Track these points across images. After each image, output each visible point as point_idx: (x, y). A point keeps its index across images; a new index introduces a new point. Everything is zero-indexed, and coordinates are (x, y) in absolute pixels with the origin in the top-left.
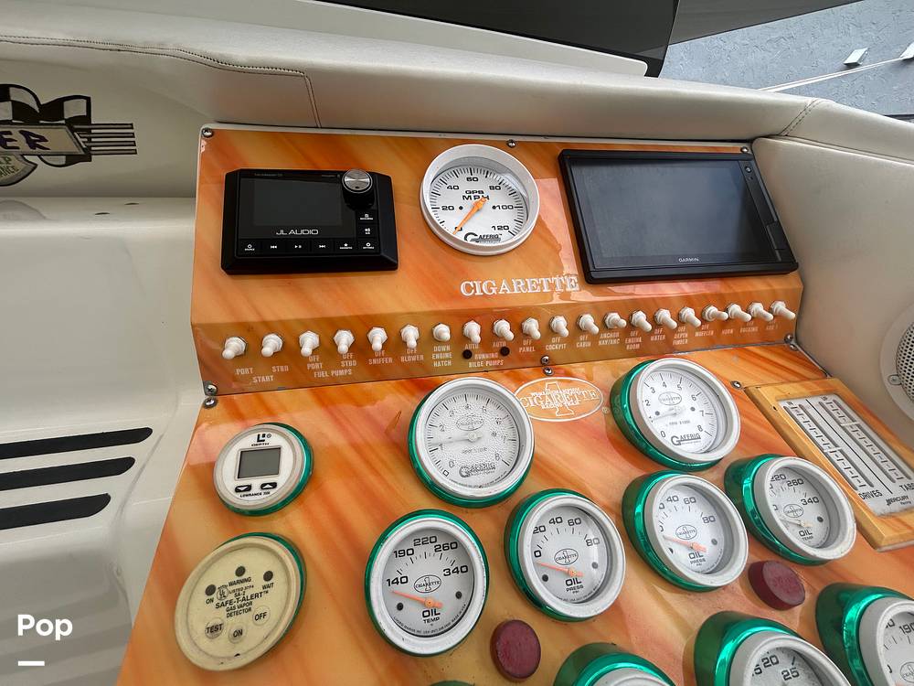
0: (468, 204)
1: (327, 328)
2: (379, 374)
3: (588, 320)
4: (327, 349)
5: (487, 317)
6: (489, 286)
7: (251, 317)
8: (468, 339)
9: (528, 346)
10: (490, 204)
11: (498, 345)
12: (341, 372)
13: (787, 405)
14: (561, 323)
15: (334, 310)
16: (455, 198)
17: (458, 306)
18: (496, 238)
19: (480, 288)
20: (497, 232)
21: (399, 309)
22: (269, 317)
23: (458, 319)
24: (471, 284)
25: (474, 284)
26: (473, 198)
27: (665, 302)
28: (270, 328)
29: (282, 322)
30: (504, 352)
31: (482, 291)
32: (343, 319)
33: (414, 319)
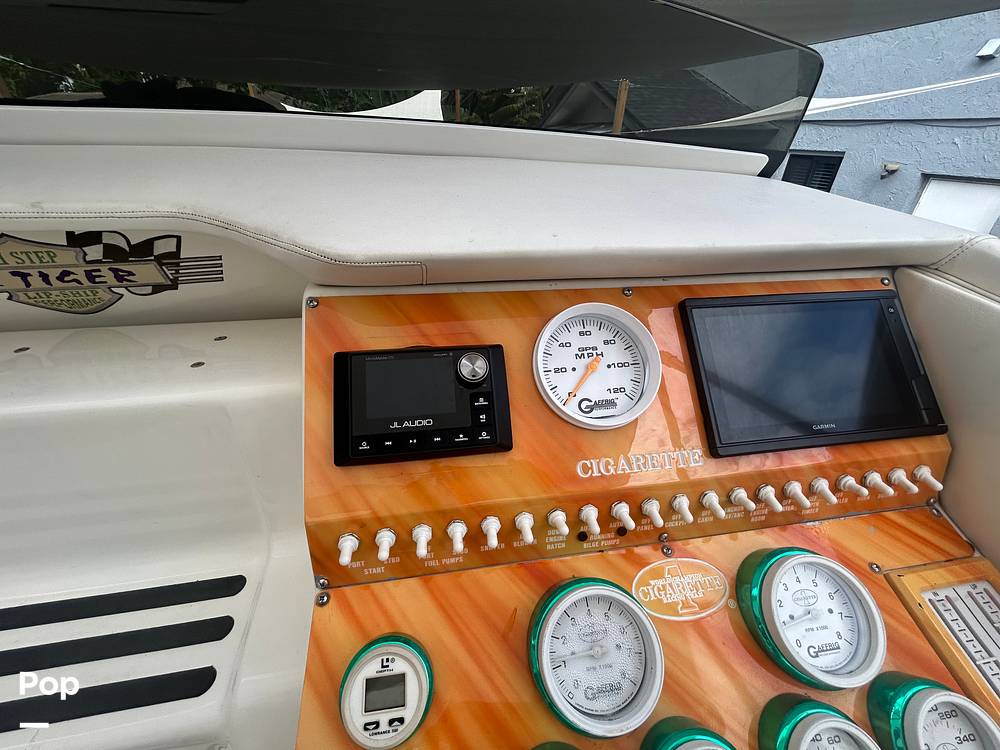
0: (581, 364)
1: (441, 521)
2: (491, 559)
3: (713, 498)
5: (606, 503)
6: (608, 463)
7: (363, 513)
8: (583, 522)
9: (647, 524)
10: (604, 361)
11: (614, 526)
12: (453, 560)
13: (933, 597)
14: (683, 503)
15: (448, 500)
16: (565, 357)
17: (574, 491)
18: (611, 403)
19: (598, 468)
20: (612, 396)
21: (515, 498)
22: (383, 513)
23: (574, 503)
24: (588, 462)
25: (591, 464)
26: (586, 356)
27: (796, 474)
28: (382, 523)
29: (395, 518)
30: (622, 532)
31: (600, 472)
32: (457, 511)
33: (528, 506)
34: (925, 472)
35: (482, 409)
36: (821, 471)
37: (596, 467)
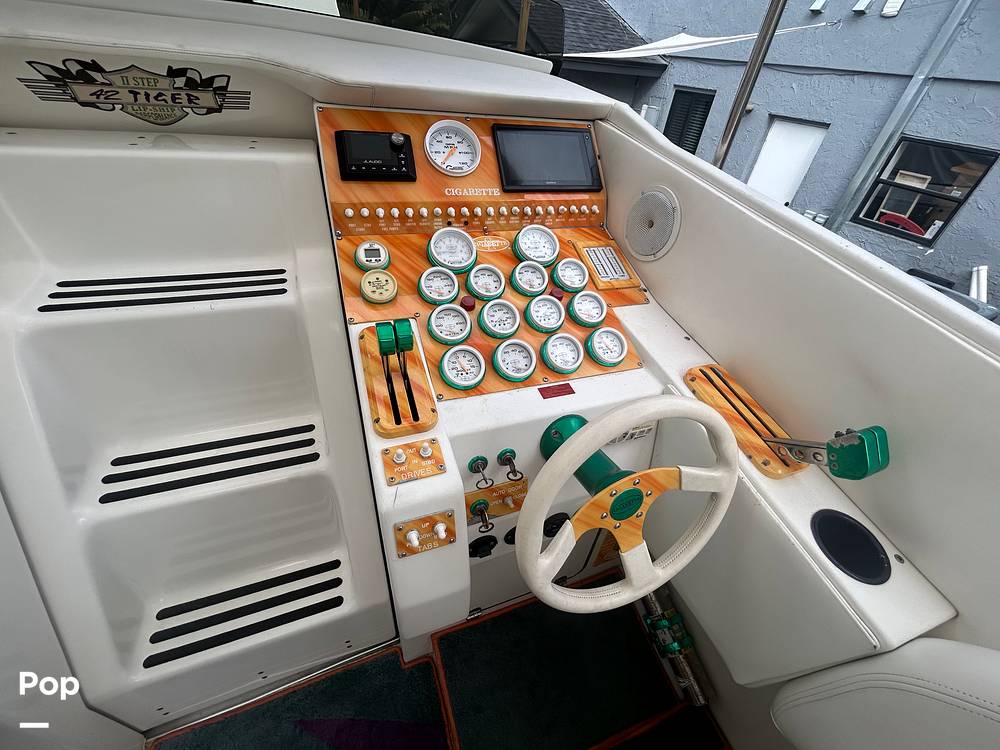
0: (448, 150)
1: (388, 206)
2: (410, 231)
3: (504, 210)
4: (389, 217)
5: (458, 206)
6: (458, 191)
7: (356, 201)
8: (450, 216)
9: (477, 220)
10: (458, 150)
11: (463, 220)
12: (394, 229)
13: (587, 249)
14: (491, 210)
15: (391, 199)
16: (440, 147)
17: (444, 200)
18: (461, 168)
19: (454, 192)
20: (461, 165)
21: (418, 200)
22: (363, 201)
23: (445, 206)
24: (450, 190)
26: (449, 147)
27: (540, 203)
28: (363, 205)
29: (368, 203)
30: (466, 223)
32: (395, 203)
33: (425, 205)
34: (595, 208)
35: (402, 159)
36: (551, 203)
37: (455, 191)
